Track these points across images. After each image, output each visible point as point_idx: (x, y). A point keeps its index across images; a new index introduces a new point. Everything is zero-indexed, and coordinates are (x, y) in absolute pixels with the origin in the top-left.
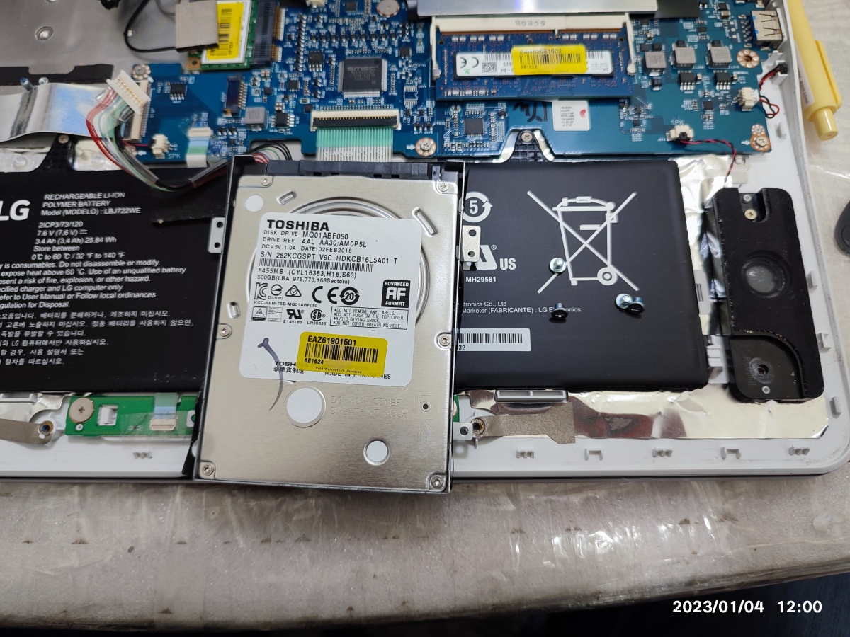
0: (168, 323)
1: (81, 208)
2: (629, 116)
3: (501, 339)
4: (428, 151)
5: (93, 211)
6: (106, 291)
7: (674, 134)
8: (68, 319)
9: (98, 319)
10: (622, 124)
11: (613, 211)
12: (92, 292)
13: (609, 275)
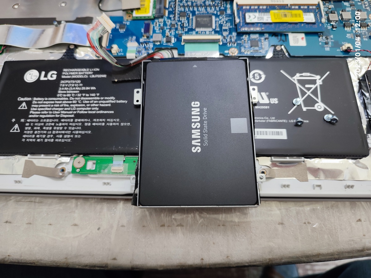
0: (120, 124)
1: (80, 75)
2: (323, 40)
3: (273, 133)
4: (235, 53)
5: (85, 76)
6: (91, 110)
7: (344, 48)
8: (74, 122)
9: (88, 122)
10: (320, 44)
11: (320, 79)
12: (85, 110)
13: (320, 106)
